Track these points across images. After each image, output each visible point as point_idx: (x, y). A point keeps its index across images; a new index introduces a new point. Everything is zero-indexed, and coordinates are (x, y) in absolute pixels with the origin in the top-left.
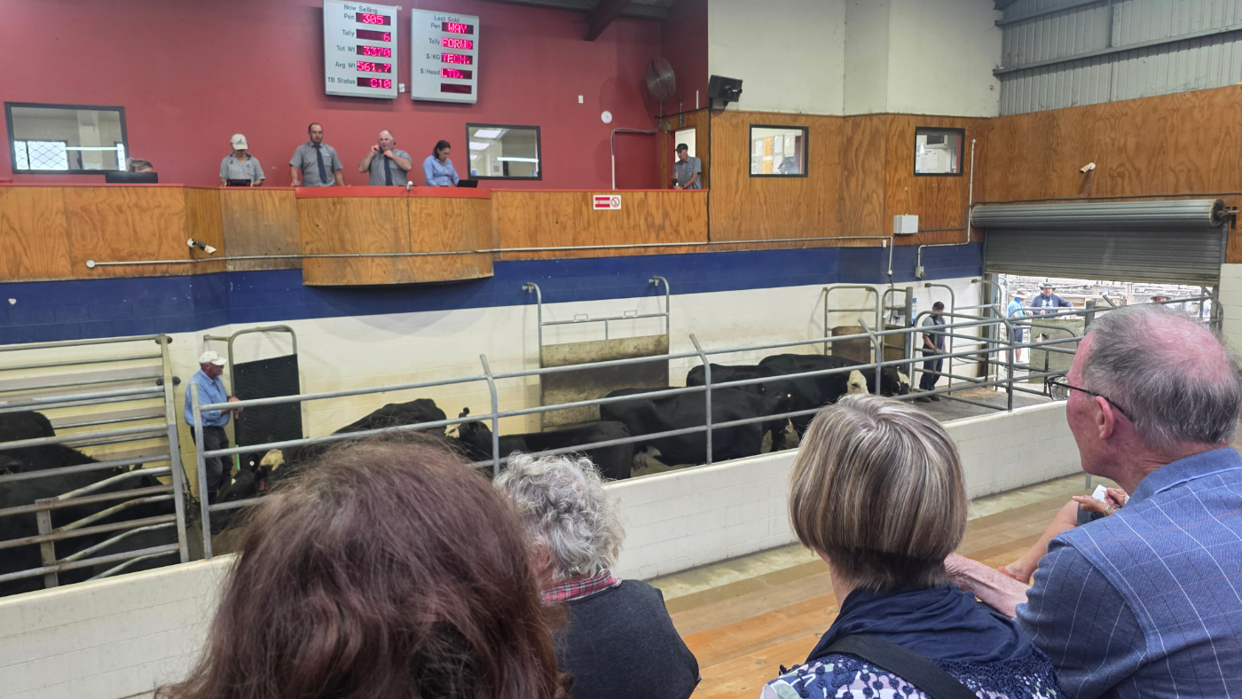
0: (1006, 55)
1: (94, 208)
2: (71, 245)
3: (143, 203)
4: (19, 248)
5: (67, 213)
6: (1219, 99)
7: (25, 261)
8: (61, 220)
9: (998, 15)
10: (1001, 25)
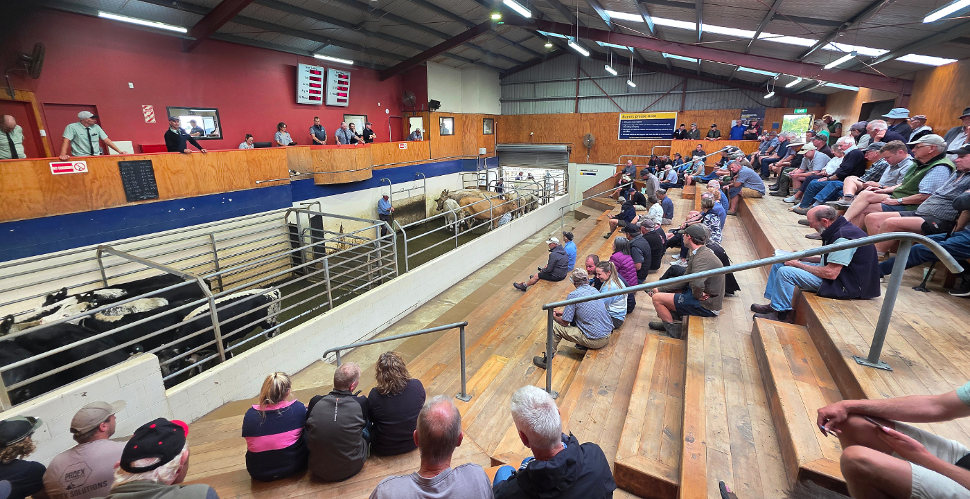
0: (503, 95)
1: (256, 159)
2: (250, 174)
3: (273, 156)
4: (232, 178)
5: (248, 161)
6: (566, 117)
7: (234, 183)
8: (245, 164)
9: (500, 81)
10: (501, 85)
